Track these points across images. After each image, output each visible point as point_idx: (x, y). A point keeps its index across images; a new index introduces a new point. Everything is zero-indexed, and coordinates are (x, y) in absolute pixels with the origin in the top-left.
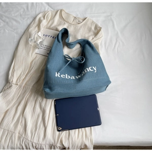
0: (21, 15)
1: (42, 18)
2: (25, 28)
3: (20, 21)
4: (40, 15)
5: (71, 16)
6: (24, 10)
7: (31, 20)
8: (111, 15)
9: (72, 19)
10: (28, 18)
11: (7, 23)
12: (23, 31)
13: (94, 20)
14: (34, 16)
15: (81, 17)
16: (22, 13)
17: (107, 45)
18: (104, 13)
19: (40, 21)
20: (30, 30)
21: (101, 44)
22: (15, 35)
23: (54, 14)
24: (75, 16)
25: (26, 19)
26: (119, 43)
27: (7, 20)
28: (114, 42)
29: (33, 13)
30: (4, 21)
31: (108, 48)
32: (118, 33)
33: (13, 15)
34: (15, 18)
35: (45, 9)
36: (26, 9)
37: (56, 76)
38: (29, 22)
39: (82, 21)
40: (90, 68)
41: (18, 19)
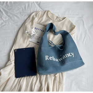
0: (20, 13)
1: (35, 16)
2: (23, 22)
3: (20, 17)
4: (34, 14)
5: (55, 16)
6: (23, 9)
7: (27, 16)
8: (82, 17)
9: (55, 18)
10: (25, 15)
11: (11, 18)
12: (21, 24)
13: (70, 19)
14: (29, 14)
15: (61, 17)
16: (21, 11)
17: (78, 38)
18: (77, 15)
19: (33, 19)
20: (26, 24)
21: (74, 38)
22: (16, 26)
23: (43, 13)
24: (57, 16)
25: (24, 16)
26: (87, 38)
27: (11, 16)
28: (83, 37)
29: (29, 12)
30: (9, 16)
31: (79, 41)
32: (86, 30)
33: (15, 12)
34: (16, 15)
35: (37, 9)
36: (24, 9)
37: (46, 59)
38: (25, 18)
39: (61, 20)
40: (69, 54)
41: (19, 15)
